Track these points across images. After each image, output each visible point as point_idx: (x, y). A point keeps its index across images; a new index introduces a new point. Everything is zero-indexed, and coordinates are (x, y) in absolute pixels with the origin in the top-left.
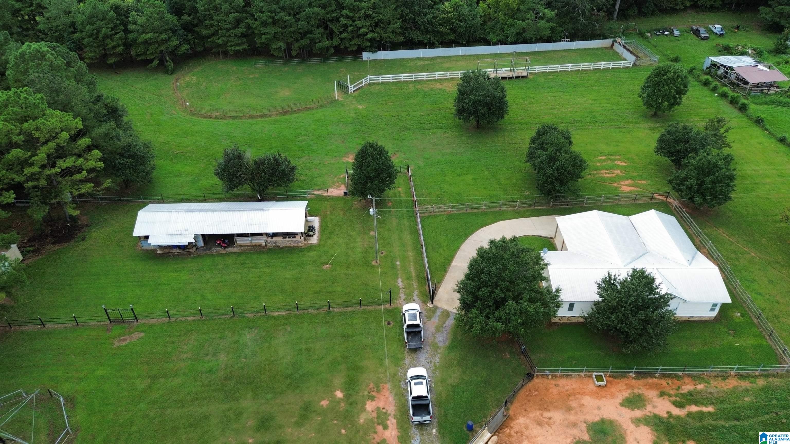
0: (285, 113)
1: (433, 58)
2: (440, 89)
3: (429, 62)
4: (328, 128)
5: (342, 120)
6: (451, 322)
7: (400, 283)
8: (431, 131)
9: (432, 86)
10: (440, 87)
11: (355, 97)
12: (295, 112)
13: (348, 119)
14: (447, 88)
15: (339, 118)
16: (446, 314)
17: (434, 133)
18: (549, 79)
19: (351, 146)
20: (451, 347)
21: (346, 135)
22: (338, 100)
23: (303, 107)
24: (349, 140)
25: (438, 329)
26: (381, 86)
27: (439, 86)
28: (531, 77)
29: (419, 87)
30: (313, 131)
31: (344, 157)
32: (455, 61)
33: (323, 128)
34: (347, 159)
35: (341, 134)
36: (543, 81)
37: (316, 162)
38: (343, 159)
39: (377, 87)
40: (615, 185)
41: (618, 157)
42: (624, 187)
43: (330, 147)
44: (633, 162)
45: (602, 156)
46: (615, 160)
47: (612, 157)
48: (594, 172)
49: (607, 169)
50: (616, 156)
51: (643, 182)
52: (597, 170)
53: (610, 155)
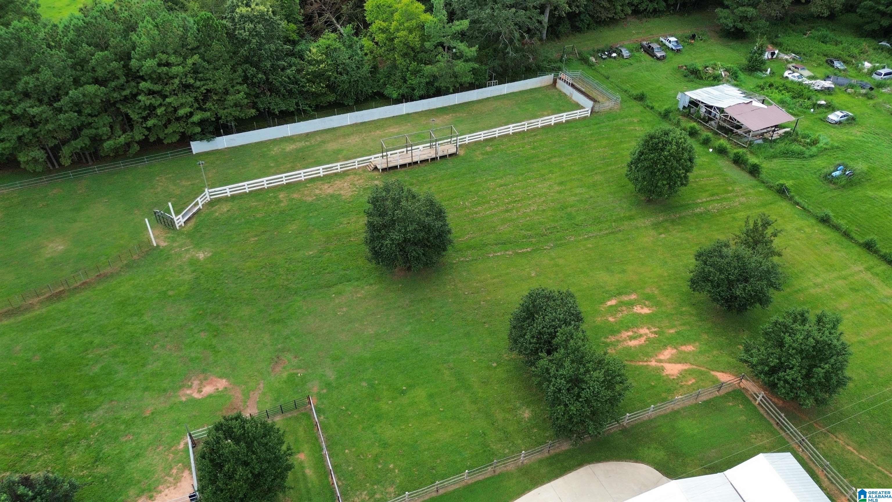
0: (58, 296)
1: (308, 135)
2: (331, 196)
3: (303, 144)
4: (145, 318)
5: (170, 293)
8: (334, 290)
9: (317, 192)
10: (330, 191)
11: (190, 235)
12: (76, 290)
13: (182, 289)
14: (342, 192)
15: (164, 289)
17: (339, 293)
18: (487, 153)
19: (193, 355)
21: (181, 327)
22: (158, 246)
23: (93, 275)
24: (188, 341)
26: (231, 204)
27: (327, 189)
28: (461, 152)
29: (295, 196)
30: (116, 331)
31: (181, 387)
32: (344, 136)
33: (135, 319)
34: (188, 392)
35: (171, 329)
36: (480, 157)
37: (127, 415)
38: (181, 393)
39: (225, 208)
40: (653, 363)
41: (633, 297)
42: (668, 366)
43: (153, 367)
44: (658, 304)
45: (609, 299)
46: (631, 304)
47: (625, 298)
48: (613, 339)
49: (628, 329)
50: (629, 294)
51: (690, 348)
52: (613, 332)
53: (620, 294)
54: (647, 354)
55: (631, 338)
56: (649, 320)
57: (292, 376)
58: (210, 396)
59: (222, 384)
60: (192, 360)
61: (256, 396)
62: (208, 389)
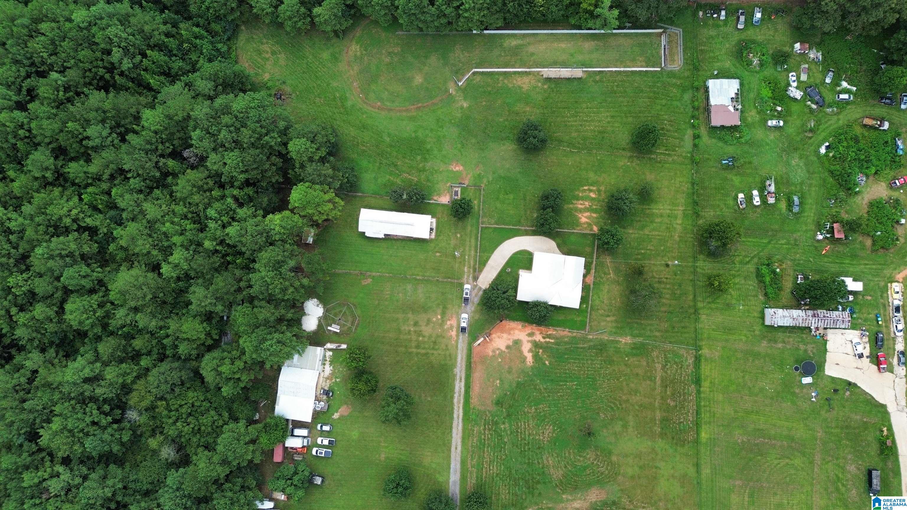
0: (419, 109)
2: (519, 87)
4: (444, 130)
5: (453, 121)
6: (481, 293)
7: (466, 269)
8: (502, 142)
9: (515, 82)
10: (520, 83)
11: (463, 91)
12: (425, 108)
13: (456, 120)
14: (524, 86)
15: (451, 118)
16: (480, 288)
17: (504, 144)
18: (595, 81)
19: (455, 153)
20: (478, 304)
21: (454, 139)
22: (452, 94)
24: (455, 146)
25: (476, 295)
26: (481, 76)
28: (584, 78)
29: (506, 81)
30: (435, 132)
31: (450, 164)
33: (441, 129)
34: (452, 167)
35: (451, 139)
36: (591, 83)
37: (436, 169)
38: (450, 166)
39: (478, 79)
40: (580, 216)
41: (594, 188)
42: (583, 218)
43: (444, 152)
44: (600, 195)
45: (586, 186)
46: (591, 191)
47: (592, 188)
48: (575, 202)
49: (582, 200)
50: (594, 186)
51: (594, 215)
52: (578, 200)
53: (592, 185)
54: (581, 212)
55: (581, 204)
56: (593, 199)
57: (480, 173)
58: (457, 171)
59: (461, 168)
60: (455, 155)
61: (469, 176)
62: (457, 168)
